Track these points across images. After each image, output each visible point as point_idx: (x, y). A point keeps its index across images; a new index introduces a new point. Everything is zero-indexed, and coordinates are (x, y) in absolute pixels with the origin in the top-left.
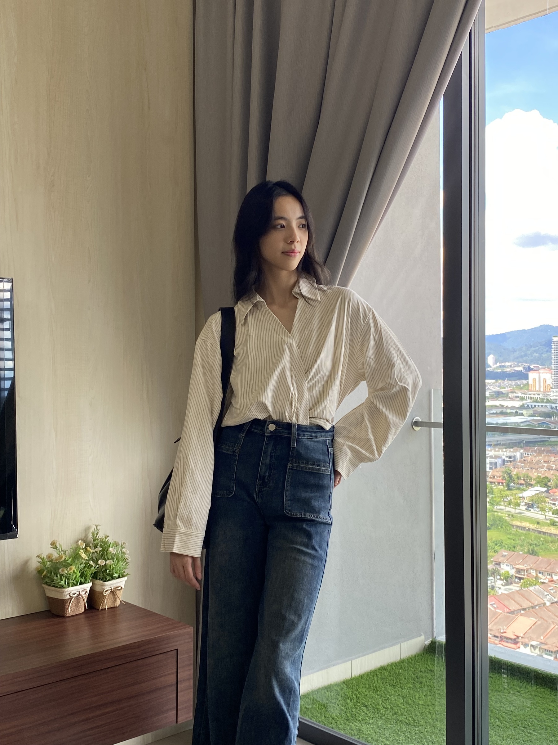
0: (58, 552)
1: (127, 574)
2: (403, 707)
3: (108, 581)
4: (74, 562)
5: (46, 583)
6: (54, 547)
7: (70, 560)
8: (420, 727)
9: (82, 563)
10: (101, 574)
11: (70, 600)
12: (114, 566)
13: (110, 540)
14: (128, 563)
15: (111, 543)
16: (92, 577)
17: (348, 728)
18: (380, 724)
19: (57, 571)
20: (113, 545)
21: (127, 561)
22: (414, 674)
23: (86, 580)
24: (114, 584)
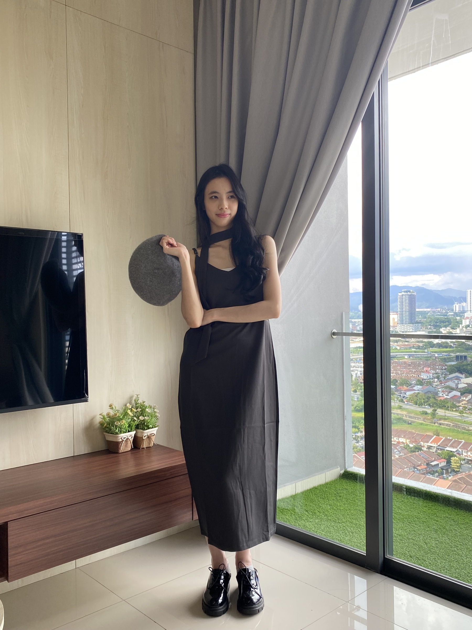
0: (114, 411)
1: (158, 426)
2: (331, 511)
3: (145, 430)
4: (124, 417)
5: (106, 432)
6: (111, 408)
7: (122, 416)
8: (343, 523)
9: (129, 419)
10: (141, 425)
11: (122, 442)
12: (149, 420)
13: (146, 404)
14: (158, 419)
15: (147, 406)
16: (136, 428)
17: (297, 524)
18: (317, 522)
19: (113, 423)
20: (148, 407)
21: (158, 417)
22: (335, 492)
23: (131, 429)
24: (149, 432)
